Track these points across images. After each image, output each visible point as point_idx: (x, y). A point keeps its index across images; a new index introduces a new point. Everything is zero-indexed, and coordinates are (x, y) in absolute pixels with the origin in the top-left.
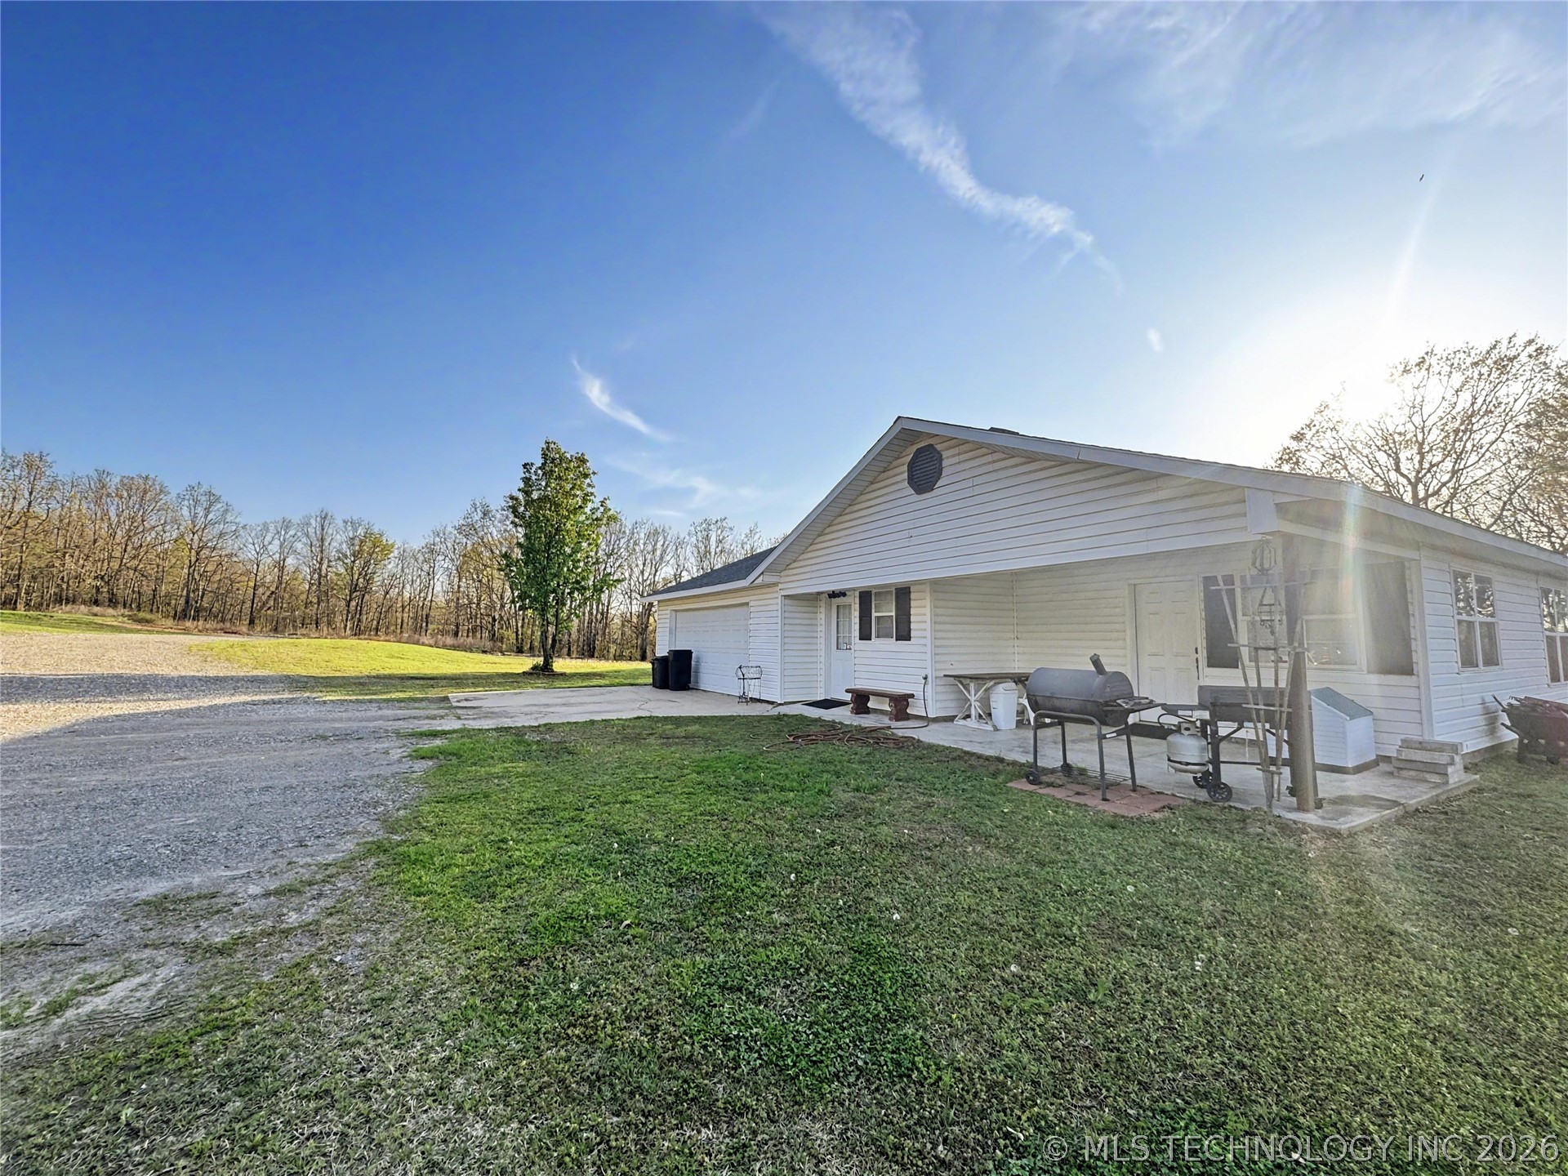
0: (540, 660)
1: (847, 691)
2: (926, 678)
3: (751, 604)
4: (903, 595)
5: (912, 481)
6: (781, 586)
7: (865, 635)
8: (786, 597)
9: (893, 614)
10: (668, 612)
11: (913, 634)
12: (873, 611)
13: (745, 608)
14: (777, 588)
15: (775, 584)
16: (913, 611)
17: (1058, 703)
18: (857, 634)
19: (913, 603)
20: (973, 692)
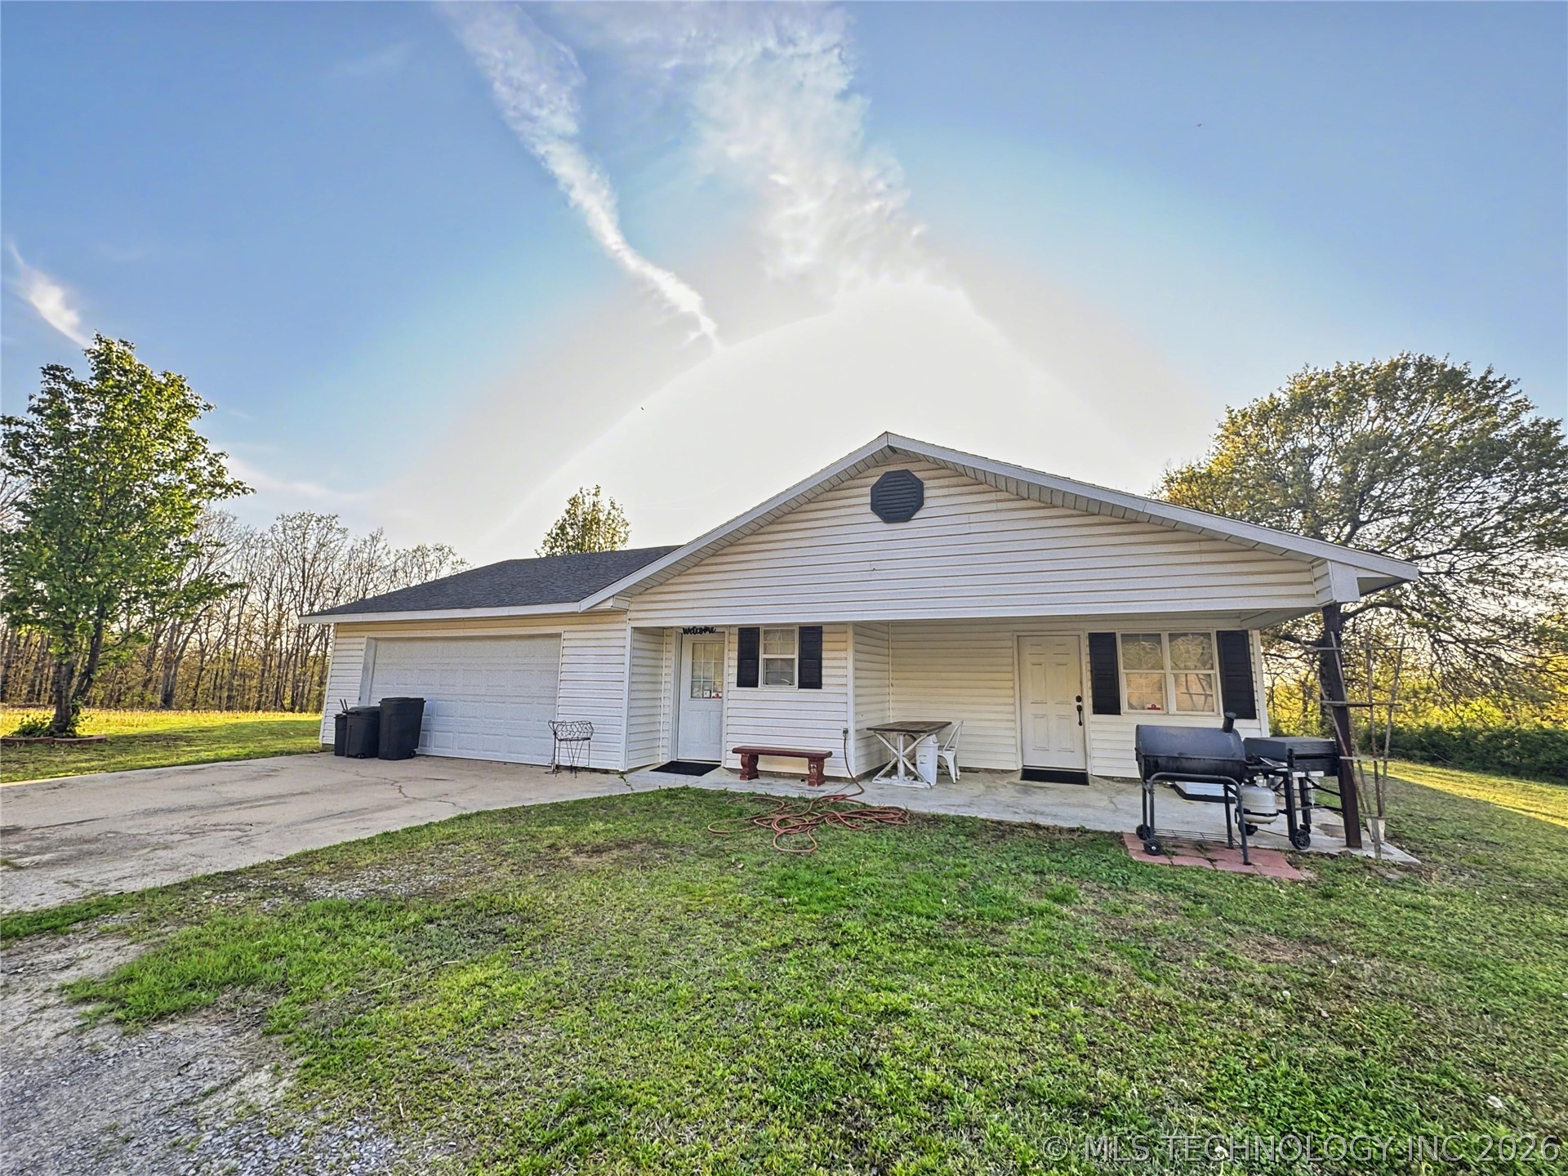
0: (45, 715)
1: (735, 751)
2: (846, 732)
3: (565, 636)
4: (811, 638)
5: (876, 508)
6: (630, 615)
7: (747, 679)
8: (635, 629)
9: (796, 656)
10: (364, 640)
11: (824, 680)
12: (761, 651)
13: (554, 641)
14: (624, 618)
15: (625, 611)
16: (824, 655)
17: (1186, 764)
18: (734, 679)
19: (825, 646)
20: (902, 748)
